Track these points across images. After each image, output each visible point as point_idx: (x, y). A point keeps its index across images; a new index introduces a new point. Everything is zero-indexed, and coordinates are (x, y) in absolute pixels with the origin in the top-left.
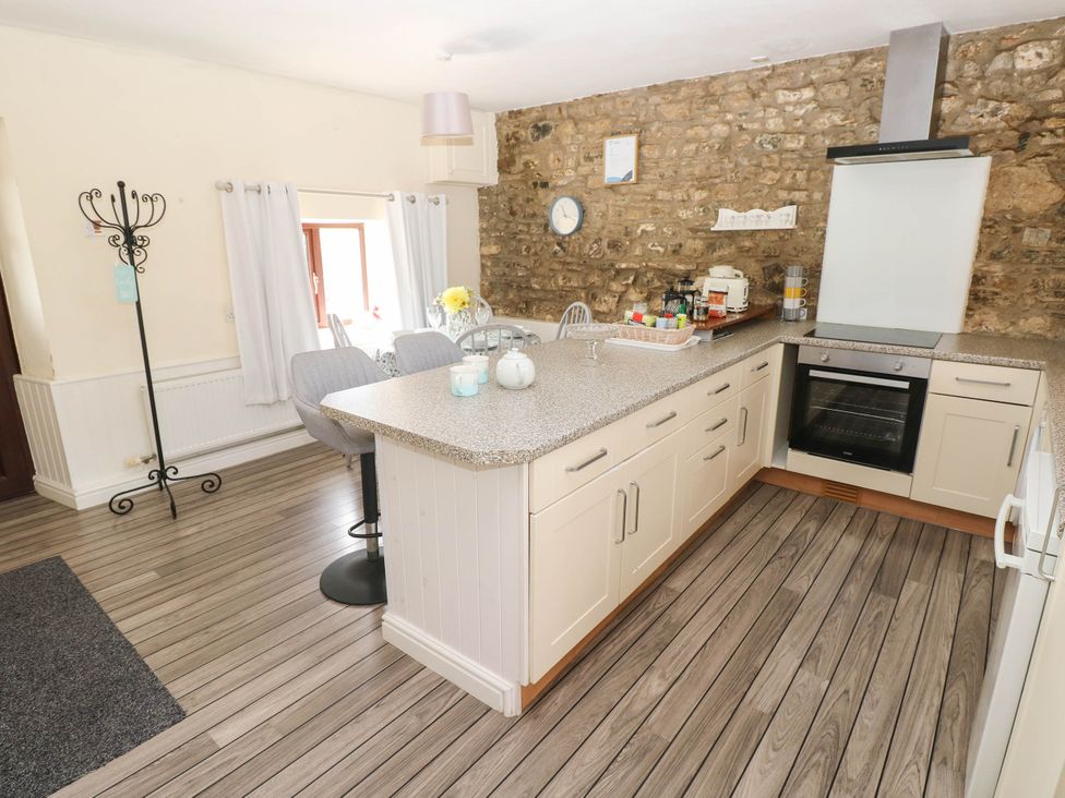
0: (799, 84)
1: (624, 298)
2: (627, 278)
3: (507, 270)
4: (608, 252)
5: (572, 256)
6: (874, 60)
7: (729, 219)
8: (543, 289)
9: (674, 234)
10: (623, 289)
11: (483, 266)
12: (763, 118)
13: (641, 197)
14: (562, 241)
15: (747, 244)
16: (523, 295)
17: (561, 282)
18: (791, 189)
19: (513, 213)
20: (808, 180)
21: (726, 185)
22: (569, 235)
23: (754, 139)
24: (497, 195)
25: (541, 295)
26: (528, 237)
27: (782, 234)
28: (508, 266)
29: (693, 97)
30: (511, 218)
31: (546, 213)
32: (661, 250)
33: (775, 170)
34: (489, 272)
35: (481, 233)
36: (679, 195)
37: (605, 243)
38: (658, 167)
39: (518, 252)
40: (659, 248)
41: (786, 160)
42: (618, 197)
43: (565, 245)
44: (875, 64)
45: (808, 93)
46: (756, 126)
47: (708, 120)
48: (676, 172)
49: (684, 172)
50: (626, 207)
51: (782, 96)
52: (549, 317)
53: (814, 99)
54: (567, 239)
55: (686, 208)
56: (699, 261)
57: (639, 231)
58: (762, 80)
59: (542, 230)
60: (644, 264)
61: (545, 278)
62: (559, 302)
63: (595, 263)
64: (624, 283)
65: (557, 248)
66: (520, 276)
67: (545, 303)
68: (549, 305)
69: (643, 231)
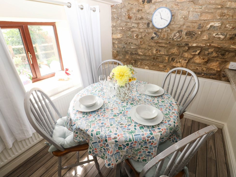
1: (192, 61)
2: (196, 51)
3: (125, 46)
4: (186, 37)
5: (162, 39)
8: (144, 55)
9: (233, 28)
10: (192, 57)
11: (113, 43)
14: (157, 32)
16: (133, 57)
17: (155, 52)
19: (130, 18)
22: (162, 29)
24: (121, 9)
25: (143, 57)
26: (137, 30)
28: (126, 44)
30: (128, 20)
31: (149, 17)
32: (222, 37)
34: (116, 46)
35: (113, 28)
37: (184, 33)
39: (131, 37)
40: (221, 36)
42: (197, 7)
43: (159, 34)
50: (201, 13)
52: (147, 67)
54: (160, 30)
57: (209, 26)
59: (146, 26)
60: (208, 44)
61: (146, 49)
62: (153, 61)
63: (177, 43)
64: (193, 54)
65: (154, 35)
66: (132, 49)
67: (145, 61)
68: (147, 62)
69: (211, 26)
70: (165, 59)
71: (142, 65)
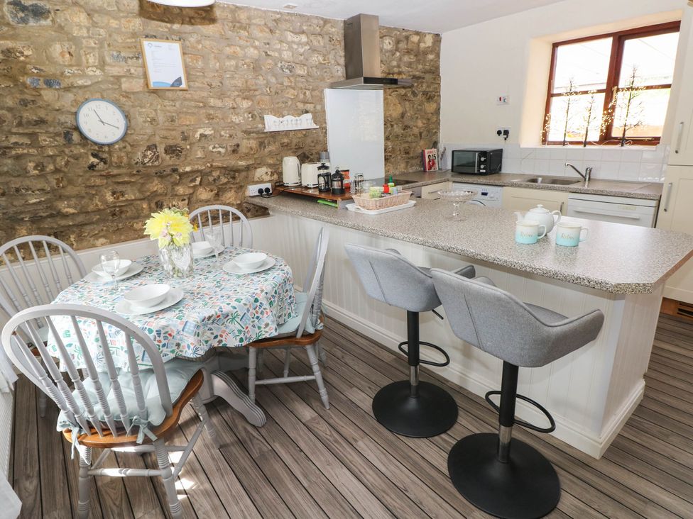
0: (297, 31)
1: (194, 199)
2: (194, 180)
4: (168, 157)
5: (119, 167)
6: (332, 26)
7: (272, 123)
8: (83, 212)
9: (231, 136)
10: (191, 191)
12: (280, 49)
13: (193, 104)
14: (100, 150)
15: (286, 140)
17: (110, 198)
18: (305, 102)
20: (312, 96)
21: (263, 97)
23: (276, 64)
25: (80, 219)
26: (32, 151)
27: (304, 133)
29: (224, 19)
32: (222, 150)
33: (294, 89)
36: (229, 103)
37: (161, 149)
38: (204, 76)
39: (24, 173)
41: (299, 82)
42: (166, 103)
43: (105, 156)
44: (334, 30)
45: (304, 38)
46: (277, 55)
47: (242, 43)
48: (221, 83)
49: (227, 82)
50: (179, 113)
51: (290, 37)
52: (102, 240)
53: (307, 43)
54: (106, 149)
55: (237, 114)
56: (255, 156)
57: (197, 135)
58: (275, 20)
59: (61, 140)
60: (209, 165)
61: (83, 197)
62: (113, 221)
63: (154, 171)
64: (192, 185)
65: (93, 160)
66: (34, 204)
67: (88, 227)
68: (96, 229)
69: (202, 135)
70: (143, 209)
71: (82, 240)
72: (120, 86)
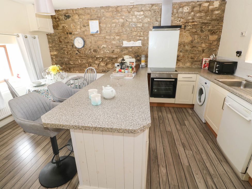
0: (140, 10)
1: (100, 65)
2: (100, 60)
3: (61, 59)
4: (94, 53)
5: (82, 54)
6: (156, 6)
7: (126, 44)
8: (74, 64)
9: (112, 48)
10: (99, 63)
11: (52, 58)
12: (132, 18)
13: (101, 38)
14: (78, 50)
15: (131, 50)
16: (67, 66)
17: (80, 62)
18: (140, 36)
19: (60, 42)
20: (143, 34)
21: (124, 35)
22: (81, 48)
23: (130, 24)
24: (54, 36)
25: (74, 66)
26: (67, 49)
27: (138, 47)
28: (61, 58)
29: (113, 11)
30: (60, 43)
31: (72, 42)
32: (109, 52)
33: (136, 32)
34: (54, 60)
35: (50, 48)
36: (112, 37)
37: (92, 50)
38: (105, 30)
39: (64, 54)
40: (108, 51)
41: (138, 29)
42: (95, 38)
43: (80, 51)
44: (156, 7)
45: (142, 13)
46: (130, 20)
47: (118, 18)
48: (110, 31)
49: (113, 31)
50: (98, 40)
51: (136, 13)
52: (77, 72)
53: (143, 15)
54: (80, 49)
55: (114, 41)
56: (119, 54)
57: (102, 47)
58: (131, 8)
59: (71, 47)
60: (104, 56)
61: (75, 61)
62: (80, 67)
63: (90, 56)
64: (99, 61)
65: (77, 52)
66: (66, 61)
68: (76, 68)
70: (87, 66)
71: (74, 71)
72: (84, 34)
